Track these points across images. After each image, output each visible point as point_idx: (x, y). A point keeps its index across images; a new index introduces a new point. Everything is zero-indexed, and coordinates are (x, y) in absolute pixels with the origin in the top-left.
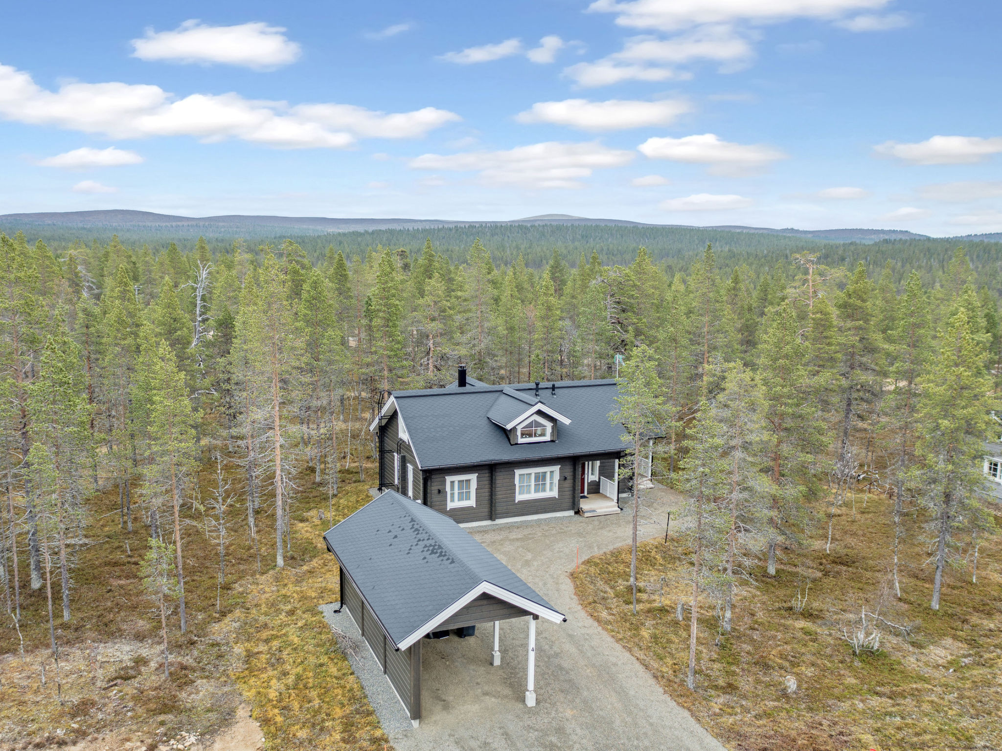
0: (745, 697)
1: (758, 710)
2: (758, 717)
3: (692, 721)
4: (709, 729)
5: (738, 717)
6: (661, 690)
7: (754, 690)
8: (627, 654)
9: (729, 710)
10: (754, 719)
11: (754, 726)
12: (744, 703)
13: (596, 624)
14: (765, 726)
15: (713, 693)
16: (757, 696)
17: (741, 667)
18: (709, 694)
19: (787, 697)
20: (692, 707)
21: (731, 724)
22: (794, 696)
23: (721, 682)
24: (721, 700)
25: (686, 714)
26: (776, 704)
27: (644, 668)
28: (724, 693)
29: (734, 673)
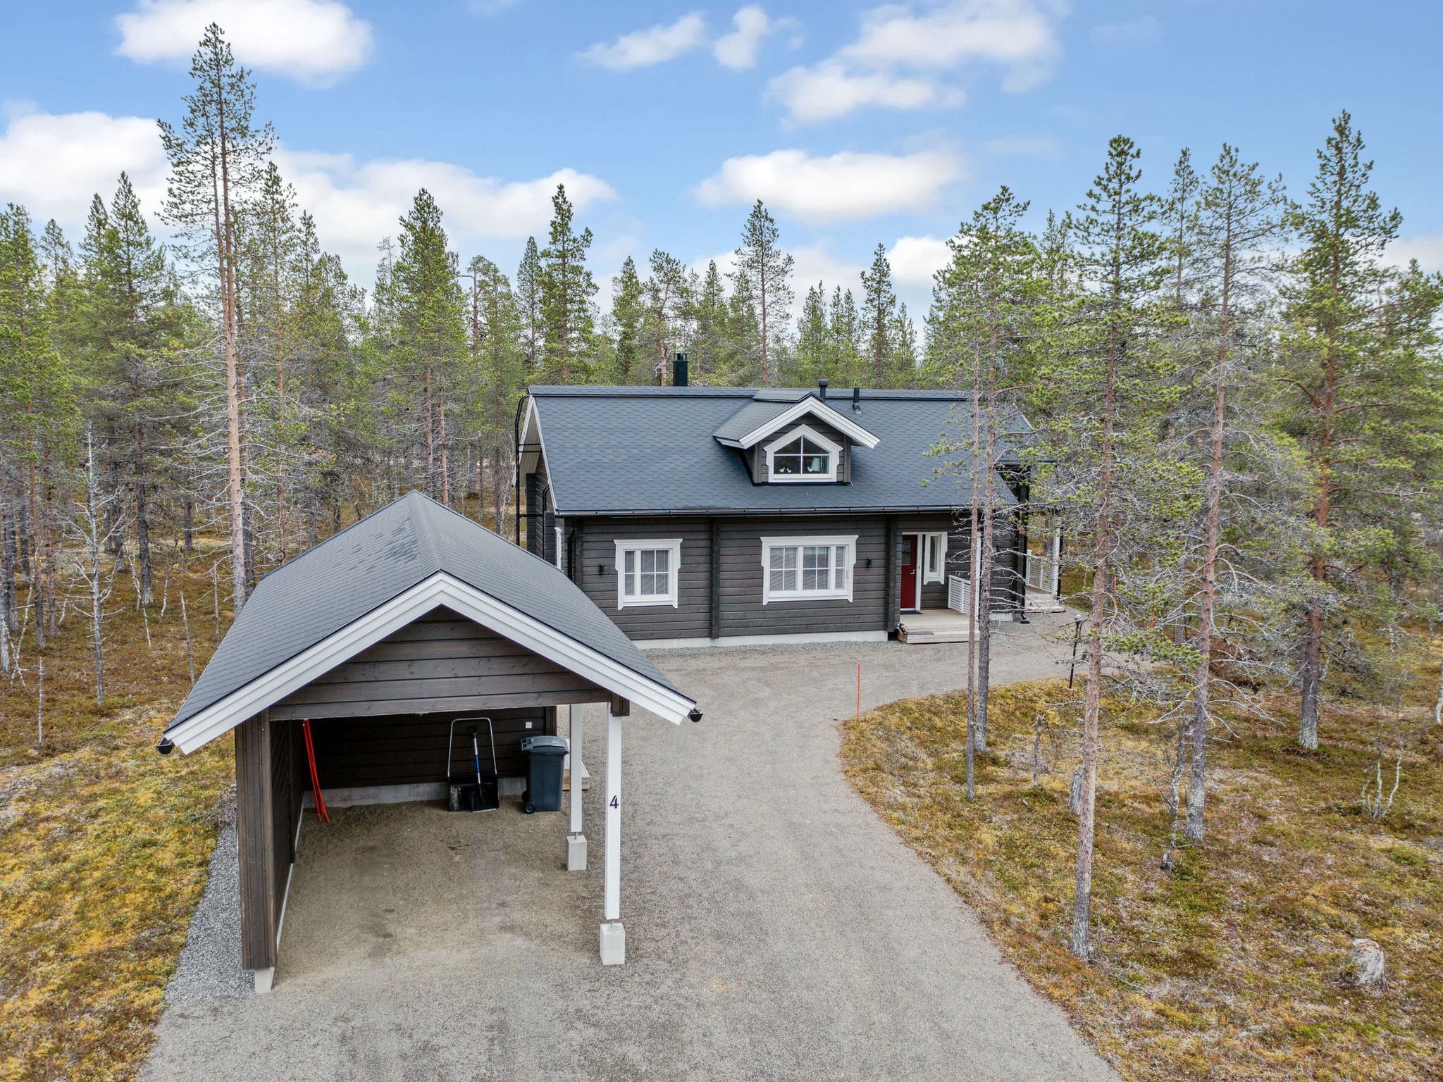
0: (1234, 986)
1: (1270, 1021)
2: (1270, 1039)
3: (1071, 1036)
4: (1117, 1063)
5: (1210, 1037)
6: (996, 953)
7: (1260, 974)
8: (926, 870)
9: (1183, 1016)
10: (1256, 1043)
11: (1257, 1061)
12: (1229, 1000)
13: (867, 807)
14: (1293, 1065)
15: (1142, 970)
16: (1267, 985)
17: (1224, 918)
18: (1131, 973)
19: (1359, 994)
20: (1074, 999)
21: (1187, 1052)
22: (1378, 993)
23: (1168, 948)
24: (1164, 989)
25: (1057, 1015)
26: (1325, 1009)
27: (961, 900)
28: (1172, 975)
29: (1207, 932)
